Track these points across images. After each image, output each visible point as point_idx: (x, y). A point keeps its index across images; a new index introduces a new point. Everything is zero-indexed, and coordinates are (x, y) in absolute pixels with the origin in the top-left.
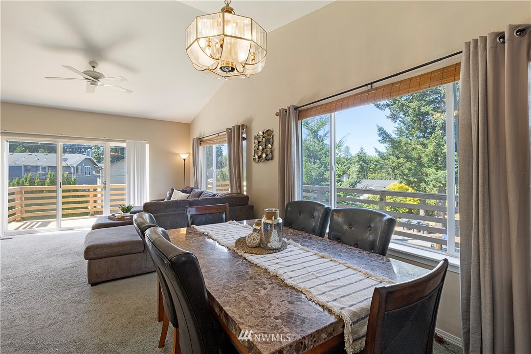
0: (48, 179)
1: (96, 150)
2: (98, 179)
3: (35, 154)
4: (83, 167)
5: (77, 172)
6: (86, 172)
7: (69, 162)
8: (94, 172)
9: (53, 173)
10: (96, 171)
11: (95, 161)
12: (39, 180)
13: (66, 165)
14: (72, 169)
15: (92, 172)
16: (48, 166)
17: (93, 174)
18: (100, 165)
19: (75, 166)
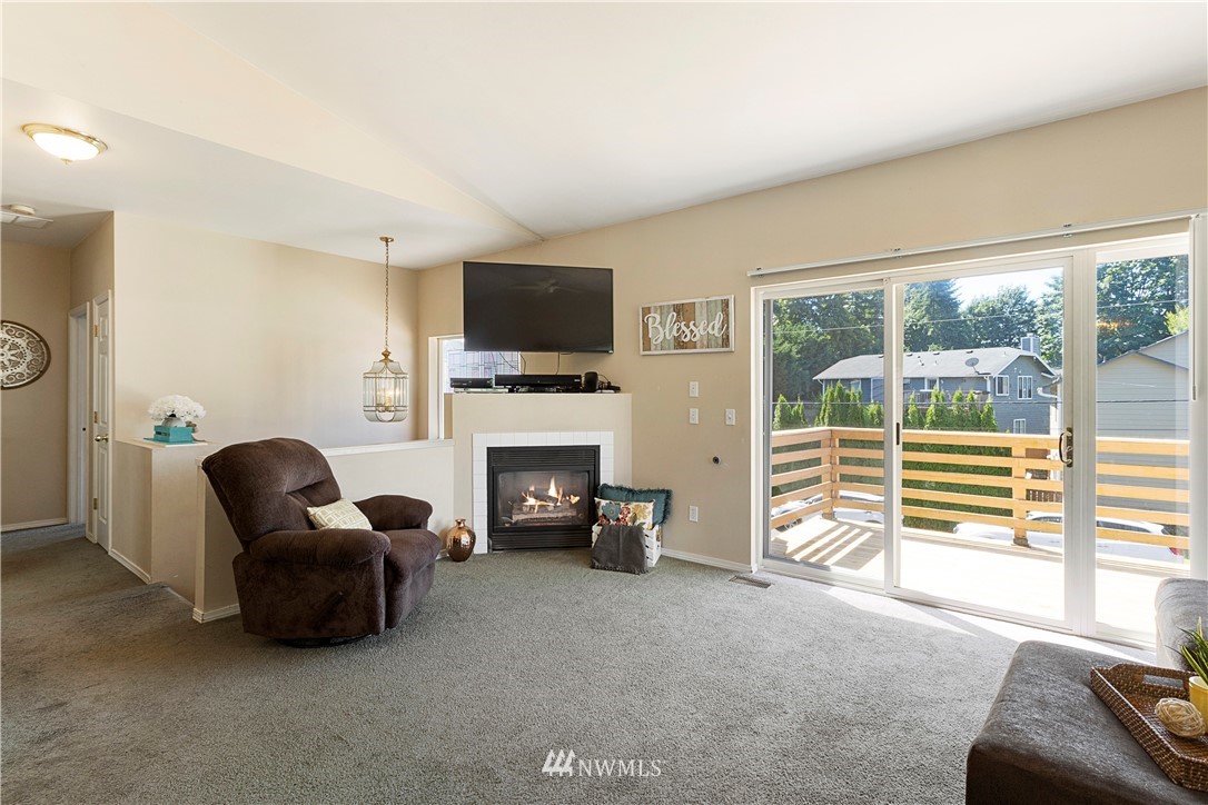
0: (932, 406)
1: (1049, 336)
2: (1052, 409)
3: (921, 354)
4: (1013, 378)
5: (1001, 391)
6: (1021, 391)
7: (981, 368)
8: (1040, 390)
9: (942, 392)
10: (1044, 388)
11: (1045, 362)
12: (914, 409)
13: (976, 375)
14: (989, 383)
15: (1035, 388)
16: (940, 378)
17: (1037, 395)
18: (1057, 372)
19: (995, 375)
